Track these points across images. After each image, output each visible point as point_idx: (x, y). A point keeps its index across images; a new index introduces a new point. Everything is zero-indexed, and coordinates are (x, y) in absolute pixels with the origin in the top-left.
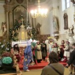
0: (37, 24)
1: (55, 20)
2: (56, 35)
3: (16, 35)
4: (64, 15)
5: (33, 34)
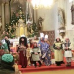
0: (38, 18)
1: (61, 13)
3: (13, 31)
4: (72, 7)
5: (33, 29)
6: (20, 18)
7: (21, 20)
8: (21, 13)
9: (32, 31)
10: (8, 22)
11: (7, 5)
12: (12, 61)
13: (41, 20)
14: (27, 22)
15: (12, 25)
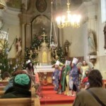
0: (64, 41)
2: (92, 57)
3: (34, 56)
6: (43, 41)
7: (44, 44)
8: (44, 35)
9: (57, 57)
10: (28, 46)
11: (29, 26)
12: (27, 83)
13: (68, 44)
14: (51, 45)
15: (33, 50)
